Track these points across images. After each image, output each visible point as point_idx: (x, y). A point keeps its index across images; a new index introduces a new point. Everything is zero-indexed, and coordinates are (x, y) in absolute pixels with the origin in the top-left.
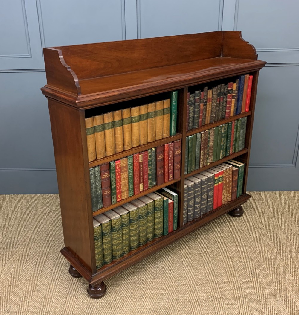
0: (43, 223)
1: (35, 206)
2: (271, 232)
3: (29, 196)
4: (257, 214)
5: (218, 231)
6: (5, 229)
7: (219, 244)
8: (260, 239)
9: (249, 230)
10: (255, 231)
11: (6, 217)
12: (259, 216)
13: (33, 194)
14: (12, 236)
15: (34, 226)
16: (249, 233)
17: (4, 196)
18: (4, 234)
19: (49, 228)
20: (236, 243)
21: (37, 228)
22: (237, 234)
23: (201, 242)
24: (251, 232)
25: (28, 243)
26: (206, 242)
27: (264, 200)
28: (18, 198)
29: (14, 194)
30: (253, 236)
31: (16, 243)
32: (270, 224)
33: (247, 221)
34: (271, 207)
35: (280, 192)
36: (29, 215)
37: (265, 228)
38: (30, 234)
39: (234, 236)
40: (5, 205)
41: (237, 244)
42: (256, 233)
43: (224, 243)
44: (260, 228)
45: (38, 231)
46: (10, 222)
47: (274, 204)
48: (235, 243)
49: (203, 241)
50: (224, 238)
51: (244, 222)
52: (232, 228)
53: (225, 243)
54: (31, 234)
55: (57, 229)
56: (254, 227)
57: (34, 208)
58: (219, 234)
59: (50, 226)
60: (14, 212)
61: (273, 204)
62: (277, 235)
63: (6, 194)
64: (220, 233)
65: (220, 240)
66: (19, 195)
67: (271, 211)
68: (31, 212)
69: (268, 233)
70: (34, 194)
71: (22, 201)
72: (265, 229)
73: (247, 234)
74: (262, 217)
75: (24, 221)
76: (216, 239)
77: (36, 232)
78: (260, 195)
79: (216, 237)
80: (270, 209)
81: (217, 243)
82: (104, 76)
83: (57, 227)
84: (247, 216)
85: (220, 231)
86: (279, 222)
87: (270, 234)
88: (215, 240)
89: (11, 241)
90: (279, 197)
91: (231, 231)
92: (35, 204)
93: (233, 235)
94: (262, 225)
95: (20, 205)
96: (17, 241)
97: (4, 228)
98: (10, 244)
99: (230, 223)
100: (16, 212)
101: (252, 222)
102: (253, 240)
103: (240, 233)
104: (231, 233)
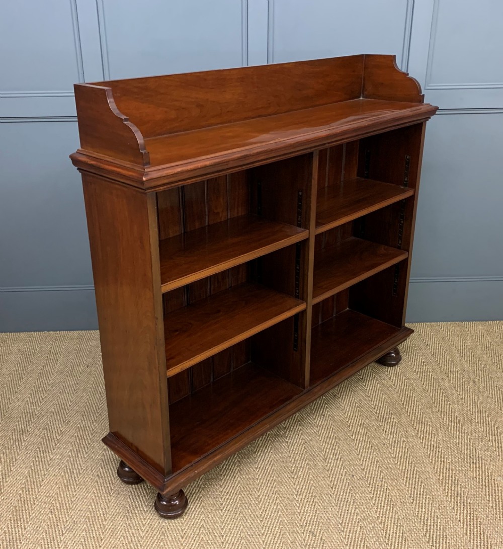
1: (88, 351)
2: (492, 388)
3: (75, 334)
4: (466, 359)
5: (405, 388)
6: (43, 391)
7: (409, 410)
8: (476, 400)
9: (456, 386)
10: (466, 386)
11: (42, 369)
12: (468, 362)
13: (82, 330)
14: (57, 402)
15: (92, 384)
16: (457, 391)
17: (32, 335)
18: (42, 399)
20: (438, 407)
21: (98, 387)
22: (437, 393)
23: (380, 407)
24: (460, 389)
25: (86, 413)
26: (388, 408)
27: (473, 335)
28: (56, 336)
29: (48, 331)
30: (463, 395)
31: (65, 414)
32: (488, 376)
33: (451, 371)
34: (486, 347)
35: (498, 321)
36: (81, 366)
37: (482, 381)
38: (87, 399)
39: (433, 396)
41: (439, 409)
42: (467, 390)
43: (418, 408)
44: (474, 382)
45: (100, 393)
46: (50, 378)
47: (491, 342)
48: (436, 407)
49: (383, 405)
50: (416, 399)
51: (446, 373)
52: (427, 383)
53: (420, 407)
54: (90, 397)
56: (464, 380)
57: (87, 354)
58: (407, 393)
60: (55, 362)
61: (488, 341)
63: (34, 331)
64: (409, 391)
65: (410, 402)
66: (58, 332)
67: (487, 353)
68: (84, 360)
69: (487, 390)
70: (84, 330)
71: (65, 343)
72: (482, 383)
73: (454, 392)
74: (474, 363)
75: (74, 376)
76: (404, 402)
77: (97, 395)
78: (467, 328)
79: (403, 398)
80: (485, 350)
81: (407, 407)
82: (177, 132)
84: (450, 362)
85: (408, 387)
87: (491, 392)
88: (403, 404)
89: (56, 411)
90: (497, 330)
91: (427, 388)
92: (88, 347)
93: (431, 395)
94: (476, 376)
95: (63, 349)
96: (67, 411)
97: (41, 389)
98: (55, 416)
99: (424, 374)
100: (58, 361)
101: (459, 373)
102: (465, 402)
103: (442, 391)
104: (428, 391)
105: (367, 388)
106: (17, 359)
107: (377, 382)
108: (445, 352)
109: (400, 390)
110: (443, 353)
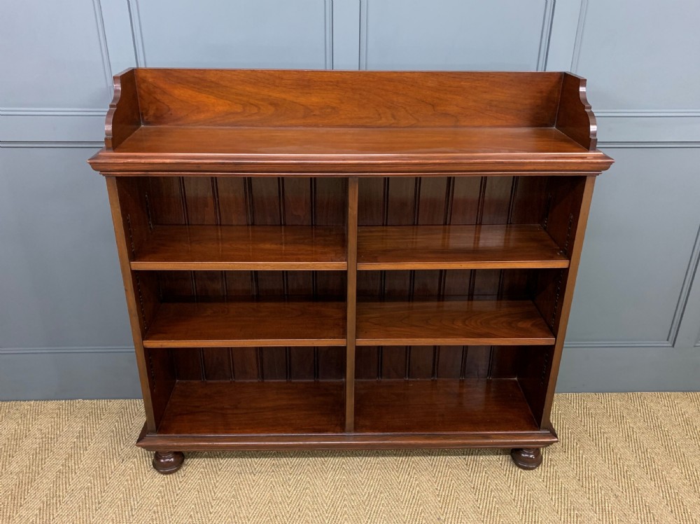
0: (144, 484)
2: (640, 509)
3: (116, 404)
4: (603, 456)
6: (56, 504)
9: (594, 503)
10: (607, 505)
11: (62, 465)
13: (125, 398)
15: (123, 492)
16: (596, 513)
17: (62, 405)
19: (158, 498)
21: (130, 498)
22: (570, 515)
24: (599, 508)
27: (610, 416)
28: (92, 408)
32: (634, 486)
33: (585, 477)
34: (628, 435)
35: (639, 393)
36: (115, 459)
37: (626, 496)
40: (63, 430)
46: (70, 480)
47: (633, 428)
55: (176, 502)
56: (603, 493)
57: (126, 439)
59: (160, 492)
60: (82, 451)
61: (629, 426)
62: (656, 518)
66: (95, 401)
67: (629, 446)
68: (119, 450)
69: (634, 512)
71: (101, 419)
72: (626, 499)
73: (591, 514)
75: (103, 477)
77: (127, 513)
80: (626, 440)
83: (175, 495)
84: (583, 461)
85: (531, 504)
86: (651, 479)
90: (639, 408)
91: (556, 505)
93: (562, 519)
94: (619, 486)
95: (96, 430)
97: (54, 500)
100: (86, 450)
101: (596, 480)
103: (576, 512)
104: (557, 513)
105: (480, 505)
106: (34, 446)
107: (493, 494)
108: (577, 444)
109: (521, 510)
110: (575, 444)
